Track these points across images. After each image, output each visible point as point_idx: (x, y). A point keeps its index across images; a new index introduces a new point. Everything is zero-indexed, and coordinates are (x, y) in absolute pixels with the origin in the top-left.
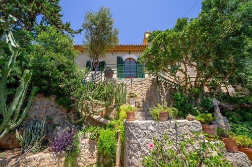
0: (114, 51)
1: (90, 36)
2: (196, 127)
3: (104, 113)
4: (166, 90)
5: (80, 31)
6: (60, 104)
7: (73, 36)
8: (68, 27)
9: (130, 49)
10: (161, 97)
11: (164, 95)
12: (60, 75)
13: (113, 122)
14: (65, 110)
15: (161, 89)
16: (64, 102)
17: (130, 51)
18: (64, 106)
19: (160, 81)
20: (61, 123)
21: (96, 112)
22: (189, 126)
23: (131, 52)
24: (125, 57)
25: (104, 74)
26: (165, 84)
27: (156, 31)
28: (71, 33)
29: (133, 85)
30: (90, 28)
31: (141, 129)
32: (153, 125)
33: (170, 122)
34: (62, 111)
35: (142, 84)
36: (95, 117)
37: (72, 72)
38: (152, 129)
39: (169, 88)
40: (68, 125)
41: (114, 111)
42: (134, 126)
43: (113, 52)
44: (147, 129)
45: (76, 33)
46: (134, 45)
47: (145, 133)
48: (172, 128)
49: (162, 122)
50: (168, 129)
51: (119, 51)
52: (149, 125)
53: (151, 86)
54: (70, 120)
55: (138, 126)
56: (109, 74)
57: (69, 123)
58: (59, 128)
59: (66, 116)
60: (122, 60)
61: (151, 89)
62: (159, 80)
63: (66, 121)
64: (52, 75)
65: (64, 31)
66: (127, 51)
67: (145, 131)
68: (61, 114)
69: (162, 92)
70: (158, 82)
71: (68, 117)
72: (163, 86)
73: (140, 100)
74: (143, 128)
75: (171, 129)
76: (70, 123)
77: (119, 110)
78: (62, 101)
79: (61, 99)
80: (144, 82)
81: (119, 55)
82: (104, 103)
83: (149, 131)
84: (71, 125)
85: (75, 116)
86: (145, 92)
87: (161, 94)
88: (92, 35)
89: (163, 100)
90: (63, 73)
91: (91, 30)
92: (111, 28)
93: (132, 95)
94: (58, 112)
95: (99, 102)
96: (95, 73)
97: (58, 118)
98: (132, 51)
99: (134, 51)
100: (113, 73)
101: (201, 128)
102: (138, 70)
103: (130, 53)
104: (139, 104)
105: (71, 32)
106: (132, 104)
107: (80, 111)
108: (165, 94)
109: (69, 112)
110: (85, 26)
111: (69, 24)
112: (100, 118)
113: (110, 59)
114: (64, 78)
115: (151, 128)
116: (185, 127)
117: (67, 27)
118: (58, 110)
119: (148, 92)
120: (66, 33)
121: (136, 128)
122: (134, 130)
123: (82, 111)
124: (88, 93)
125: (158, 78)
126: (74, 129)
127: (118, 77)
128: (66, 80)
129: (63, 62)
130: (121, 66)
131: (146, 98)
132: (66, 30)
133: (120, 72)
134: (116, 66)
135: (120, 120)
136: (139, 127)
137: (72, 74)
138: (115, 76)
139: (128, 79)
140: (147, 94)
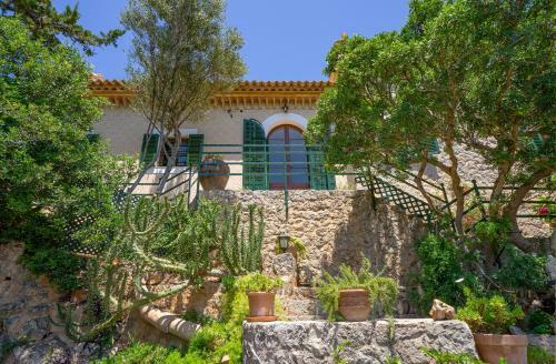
0: (234, 101)
1: (147, 54)
2: (455, 341)
3: (186, 301)
4: (402, 231)
5: (114, 36)
6: (38, 271)
7: (89, 53)
8: (72, 21)
9: (286, 95)
10: (385, 252)
11: (395, 247)
12: (39, 176)
13: (211, 331)
14: (53, 294)
15: (386, 227)
16: (52, 263)
17: (285, 101)
18: (52, 278)
19: (383, 199)
20: (37, 338)
21: (157, 298)
22: (431, 336)
23: (291, 106)
24: (270, 121)
25: (196, 175)
26: (399, 209)
27: (351, 38)
28: (82, 42)
29: (291, 211)
30: (149, 26)
31: (283, 348)
32: (318, 333)
33: (374, 324)
34: (43, 294)
35: (320, 208)
36: (156, 315)
37: (82, 165)
38: (317, 347)
39: (412, 224)
40: (61, 344)
41: (218, 294)
42: (263, 337)
43: (230, 104)
44: (302, 347)
45: (100, 42)
46: (299, 84)
47: (295, 358)
48: (380, 344)
49: (347, 324)
50: (366, 347)
51: (249, 102)
52: (307, 331)
53: (352, 215)
54: (68, 326)
55: (275, 338)
56: (213, 176)
57: (63, 338)
58: (27, 353)
59: (54, 313)
60: (259, 130)
61: (351, 225)
62: (377, 196)
63: (54, 329)
64: (11, 173)
65: (60, 36)
66: (277, 101)
67: (296, 353)
68: (39, 307)
69: (389, 236)
70: (375, 202)
71: (62, 316)
72: (393, 217)
73: (315, 262)
74: (290, 342)
75: (374, 345)
76: (69, 335)
77: (230, 291)
78: (46, 260)
79: (42, 254)
80: (328, 202)
81: (250, 113)
82: (182, 266)
83: (307, 354)
84: (69, 342)
85: (85, 312)
86: (330, 237)
87: (383, 241)
88: (157, 50)
89: (394, 264)
90: (49, 167)
91: (152, 32)
92: (215, 29)
93: (284, 243)
94: (29, 298)
95: (166, 263)
96: (168, 171)
97: (25, 318)
98: (292, 101)
99: (300, 101)
100: (225, 172)
101: (472, 345)
102: (312, 163)
103: (285, 109)
104: (310, 274)
105: (82, 37)
106: (283, 273)
107: (103, 294)
108: (400, 243)
109: (68, 298)
110: (132, 21)
111: (75, 14)
112: (170, 319)
113: (221, 128)
114: (50, 186)
115: (315, 341)
116: (418, 341)
117: (68, 22)
118: (30, 291)
119: (342, 236)
120: (65, 41)
121: (269, 345)
122: (264, 352)
123: (108, 293)
124: (130, 234)
125: (373, 190)
126: (81, 357)
127: (245, 185)
128: (59, 190)
129: (47, 132)
130: (258, 149)
131: (334, 254)
132: (65, 31)
133: (254, 169)
134: (240, 149)
135: (231, 324)
136: (277, 339)
137: (80, 174)
138: (234, 184)
139: (275, 193)
140: (338, 241)
